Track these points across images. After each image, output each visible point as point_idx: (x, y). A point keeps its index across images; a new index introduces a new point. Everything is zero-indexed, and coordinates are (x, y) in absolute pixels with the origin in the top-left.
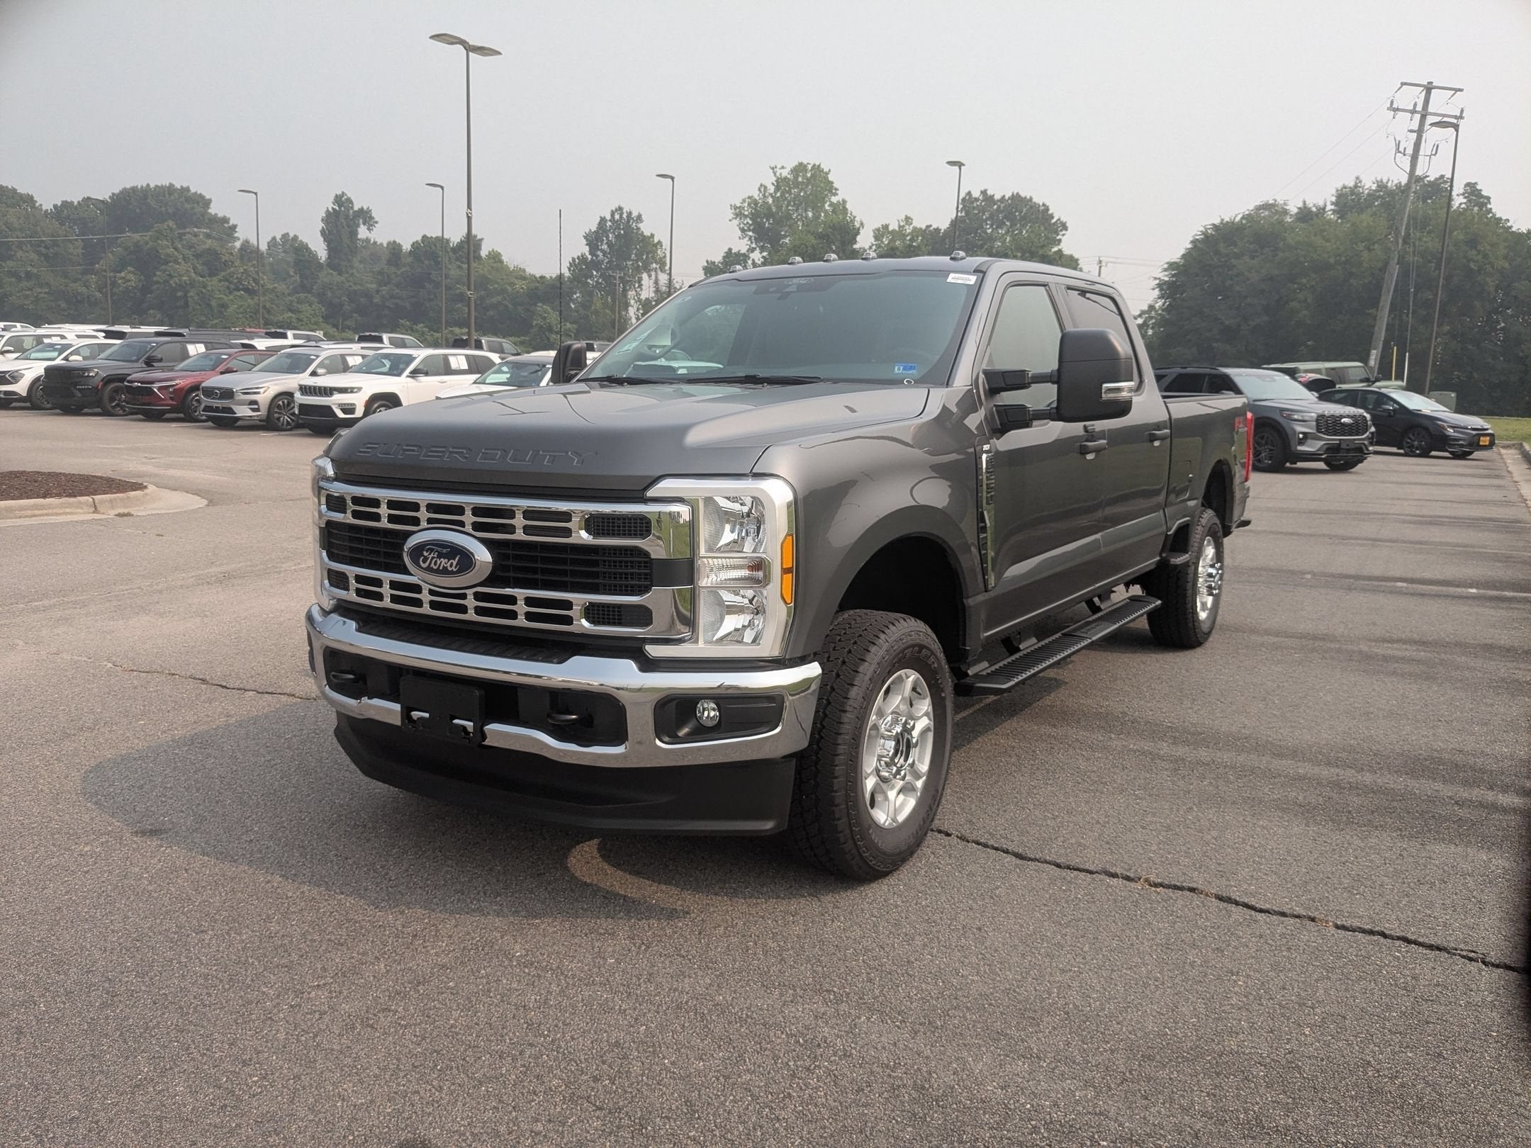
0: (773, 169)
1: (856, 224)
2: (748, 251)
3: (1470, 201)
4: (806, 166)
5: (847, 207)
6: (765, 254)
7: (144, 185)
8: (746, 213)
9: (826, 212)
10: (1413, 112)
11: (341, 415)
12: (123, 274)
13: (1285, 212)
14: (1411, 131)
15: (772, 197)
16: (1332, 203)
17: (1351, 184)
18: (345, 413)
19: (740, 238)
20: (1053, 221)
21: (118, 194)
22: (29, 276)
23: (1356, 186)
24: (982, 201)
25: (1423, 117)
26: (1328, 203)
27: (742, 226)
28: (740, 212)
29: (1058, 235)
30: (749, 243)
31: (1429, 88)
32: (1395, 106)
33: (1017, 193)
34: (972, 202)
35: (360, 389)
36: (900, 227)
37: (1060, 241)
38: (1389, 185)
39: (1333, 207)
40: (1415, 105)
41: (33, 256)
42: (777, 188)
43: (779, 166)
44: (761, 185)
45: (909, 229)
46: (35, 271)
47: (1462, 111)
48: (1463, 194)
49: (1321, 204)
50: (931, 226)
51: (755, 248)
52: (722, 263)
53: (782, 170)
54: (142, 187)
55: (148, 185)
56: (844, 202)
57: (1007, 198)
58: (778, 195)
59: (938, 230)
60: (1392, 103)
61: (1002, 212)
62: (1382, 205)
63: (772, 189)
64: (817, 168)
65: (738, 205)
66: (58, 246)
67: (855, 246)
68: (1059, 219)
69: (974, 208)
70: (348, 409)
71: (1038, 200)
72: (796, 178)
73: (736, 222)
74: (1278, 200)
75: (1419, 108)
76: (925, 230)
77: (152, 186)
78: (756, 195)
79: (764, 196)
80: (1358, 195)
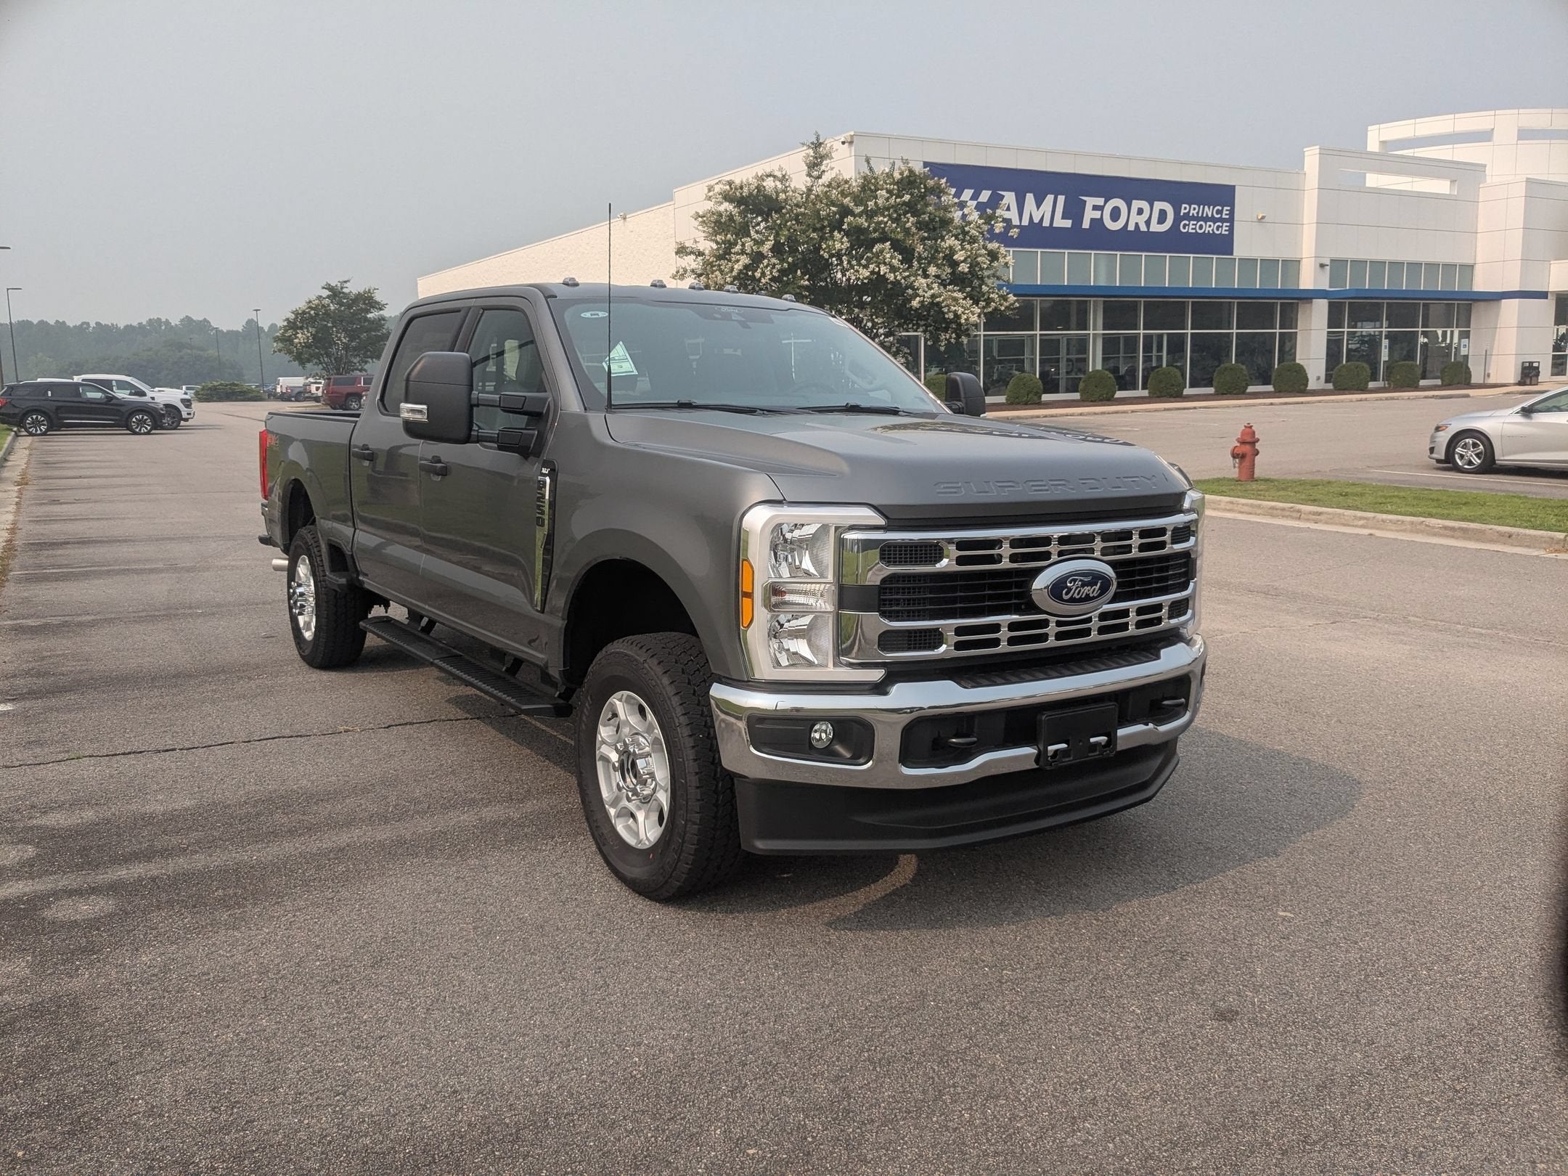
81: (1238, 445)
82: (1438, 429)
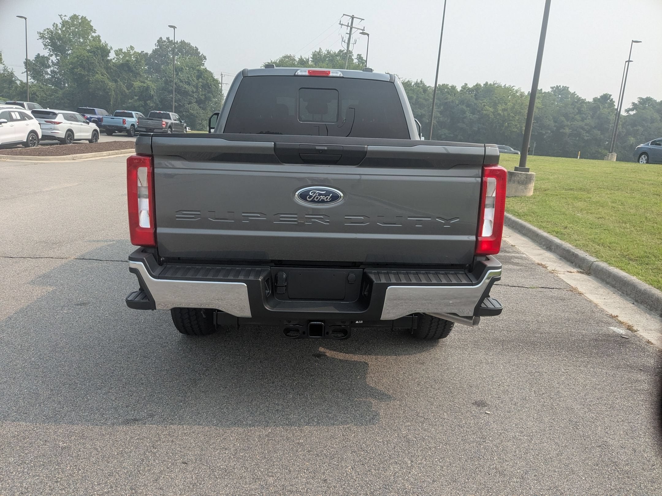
0: (60, 16)
1: (108, 47)
2: (49, 56)
3: (359, 61)
4: (78, 17)
5: (101, 39)
6: (58, 58)
8: (46, 37)
9: (89, 40)
10: (348, 26)
13: (295, 60)
14: (347, 33)
15: (60, 30)
16: (311, 58)
17: (318, 51)
19: (44, 49)
20: (200, 55)
23: (320, 52)
24: (167, 42)
25: (351, 28)
26: (310, 58)
27: (44, 43)
28: (43, 36)
29: (203, 61)
30: (49, 51)
31: (353, 18)
32: (341, 23)
33: (183, 41)
34: (163, 43)
36: (128, 50)
37: (204, 64)
38: (331, 52)
39: (311, 59)
40: (348, 23)
42: (63, 26)
43: (63, 15)
44: (54, 23)
45: (132, 52)
47: (364, 28)
48: (357, 58)
49: (307, 58)
50: (144, 51)
51: (53, 55)
52: (34, 61)
53: (65, 17)
56: (99, 36)
57: (179, 42)
58: (64, 29)
59: (147, 54)
60: (340, 21)
61: (177, 48)
62: (329, 60)
63: (60, 26)
64: (84, 19)
65: (42, 32)
67: (108, 58)
68: (203, 54)
69: (164, 45)
71: (193, 45)
72: (73, 21)
73: (41, 41)
74: (292, 55)
75: (350, 25)
76: (141, 53)
78: (52, 28)
79: (56, 29)
80: (320, 55)
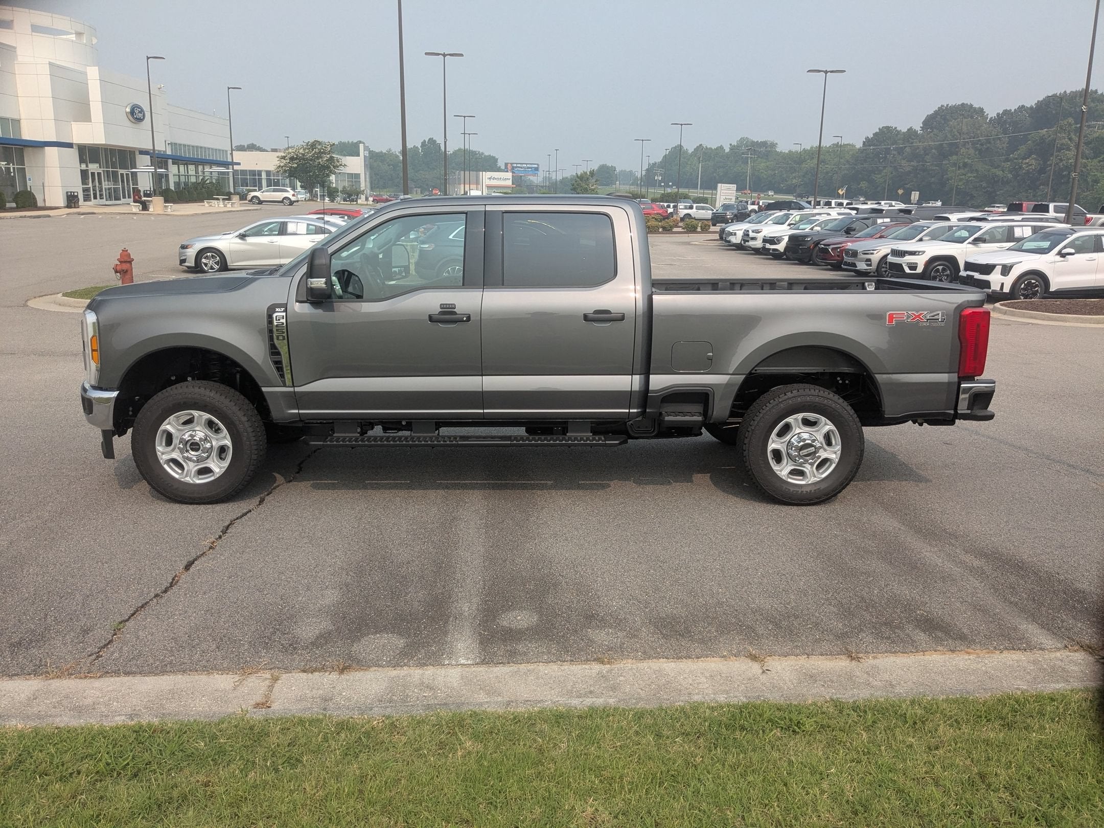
7: (1062, 92)
11: (907, 270)
12: (1027, 161)
18: (910, 270)
21: (1042, 101)
22: (965, 165)
35: (924, 252)
41: (972, 151)
46: (970, 161)
54: (1060, 94)
55: (1065, 92)
66: (990, 143)
70: (913, 267)
77: (1068, 92)
81: (119, 263)
82: (184, 247)
